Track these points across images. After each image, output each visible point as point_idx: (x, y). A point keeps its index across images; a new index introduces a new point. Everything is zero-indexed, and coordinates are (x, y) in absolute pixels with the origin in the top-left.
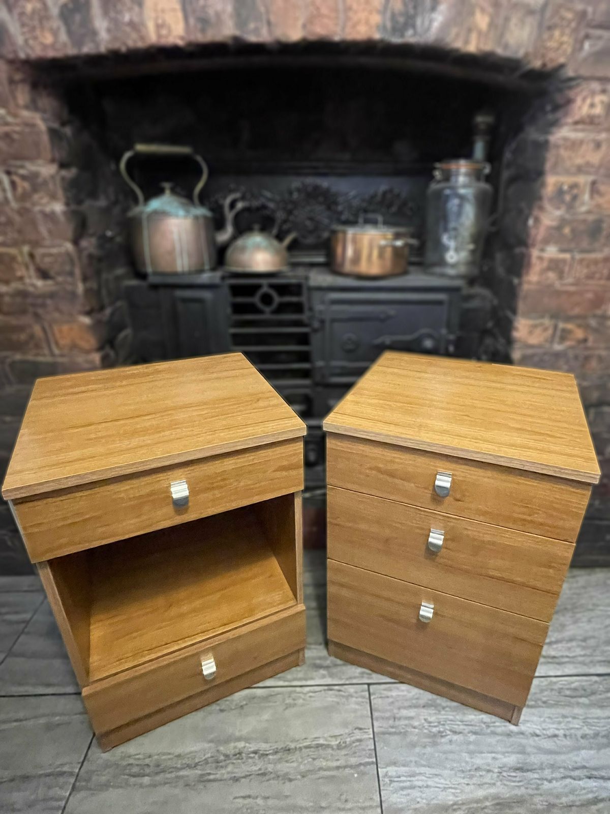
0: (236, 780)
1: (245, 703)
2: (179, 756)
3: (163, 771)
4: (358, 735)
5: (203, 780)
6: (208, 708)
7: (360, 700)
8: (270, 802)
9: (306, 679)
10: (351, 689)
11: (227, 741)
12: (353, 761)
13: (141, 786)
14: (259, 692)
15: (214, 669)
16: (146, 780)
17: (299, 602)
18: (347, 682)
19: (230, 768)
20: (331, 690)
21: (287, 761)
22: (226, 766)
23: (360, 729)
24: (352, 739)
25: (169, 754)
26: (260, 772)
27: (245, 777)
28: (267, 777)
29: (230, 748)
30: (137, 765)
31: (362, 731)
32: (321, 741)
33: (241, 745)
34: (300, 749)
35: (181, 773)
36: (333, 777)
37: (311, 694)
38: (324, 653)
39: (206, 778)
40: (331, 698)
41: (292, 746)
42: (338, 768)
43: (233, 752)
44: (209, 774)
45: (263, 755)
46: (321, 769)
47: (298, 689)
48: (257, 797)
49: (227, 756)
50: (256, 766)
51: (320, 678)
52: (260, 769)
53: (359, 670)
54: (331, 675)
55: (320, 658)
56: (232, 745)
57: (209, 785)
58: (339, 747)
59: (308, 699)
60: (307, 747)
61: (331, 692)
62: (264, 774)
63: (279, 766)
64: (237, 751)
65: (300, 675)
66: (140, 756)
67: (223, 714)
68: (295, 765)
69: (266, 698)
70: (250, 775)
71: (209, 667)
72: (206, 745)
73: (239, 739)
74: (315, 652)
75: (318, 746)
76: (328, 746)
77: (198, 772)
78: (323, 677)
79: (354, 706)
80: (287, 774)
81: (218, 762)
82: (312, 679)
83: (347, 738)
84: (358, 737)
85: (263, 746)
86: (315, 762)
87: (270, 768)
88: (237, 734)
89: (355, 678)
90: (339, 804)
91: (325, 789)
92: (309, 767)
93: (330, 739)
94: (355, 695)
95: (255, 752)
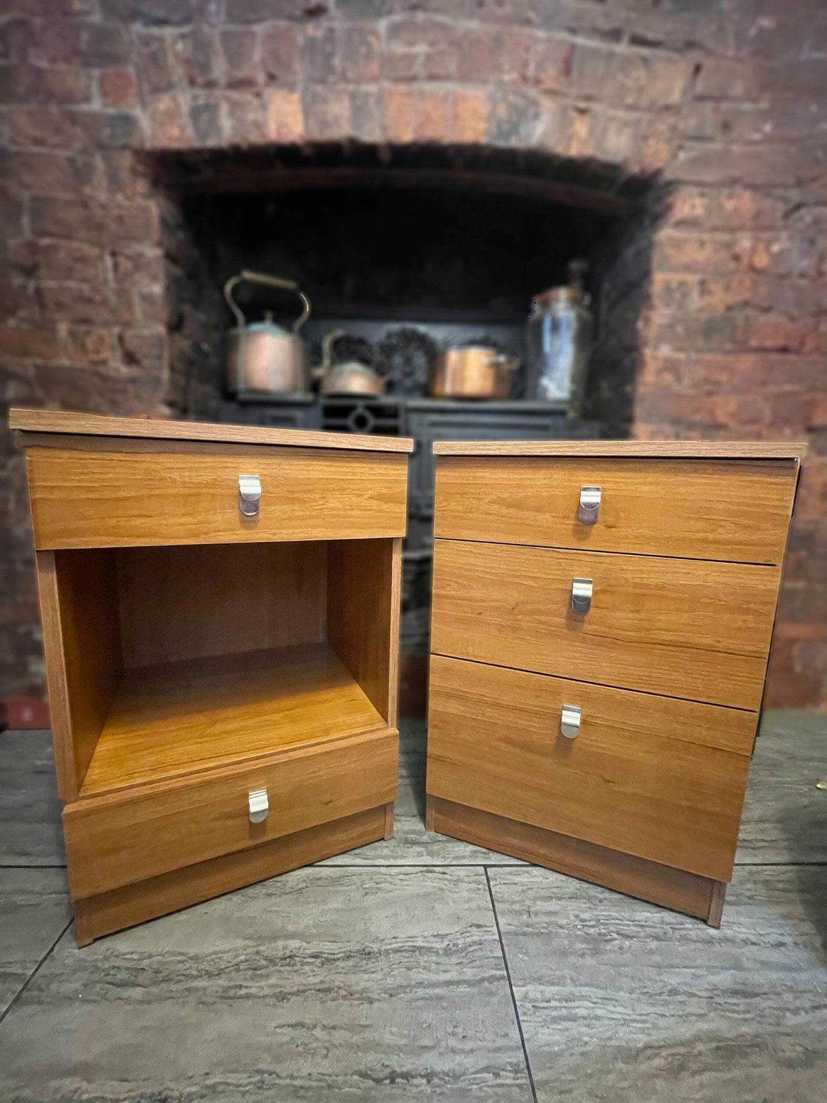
0: (282, 997)
1: (304, 885)
2: (195, 958)
3: (167, 980)
4: (476, 935)
5: (226, 996)
6: (251, 891)
7: (473, 886)
8: (338, 1036)
9: (395, 858)
10: (462, 872)
11: (274, 938)
12: (469, 973)
13: (128, 1001)
14: (325, 872)
15: (266, 806)
16: (137, 993)
17: (390, 723)
18: (454, 863)
19: (273, 980)
20: (431, 872)
21: (365, 971)
22: (268, 976)
23: (479, 926)
24: (468, 940)
25: (181, 954)
26: (321, 987)
27: (297, 993)
28: (333, 994)
29: (279, 948)
30: (127, 969)
31: (480, 929)
32: (420, 943)
33: (294, 944)
34: (387, 952)
35: (196, 984)
36: (440, 998)
37: (402, 877)
38: (420, 826)
39: (232, 993)
40: (431, 883)
41: (375, 947)
42: (448, 983)
43: (280, 954)
44: (240, 987)
45: (328, 960)
46: (420, 984)
47: (383, 870)
48: (315, 1027)
49: (271, 961)
50: (316, 976)
51: (414, 857)
52: (322, 982)
53: (471, 848)
54: (431, 854)
55: (414, 832)
56: (280, 943)
57: (237, 1004)
58: (447, 952)
59: (398, 882)
60: (397, 951)
61: (430, 875)
62: (327, 991)
63: (353, 978)
64: (288, 953)
65: (386, 852)
66: (135, 956)
67: (273, 900)
68: (379, 976)
69: (335, 881)
70: (304, 991)
71: (258, 802)
72: (240, 943)
73: (292, 936)
74: (406, 824)
75: (414, 949)
76: (429, 949)
77: (223, 982)
78: (420, 855)
79: (465, 894)
80: (364, 990)
81: (255, 969)
82: (402, 857)
83: (458, 939)
84: (476, 938)
85: (327, 947)
86: (411, 973)
87: (339, 980)
88: (291, 928)
89: (464, 857)
90: (452, 1042)
91: (428, 1016)
92: (399, 981)
93: (432, 939)
94: (466, 879)
95: (315, 956)
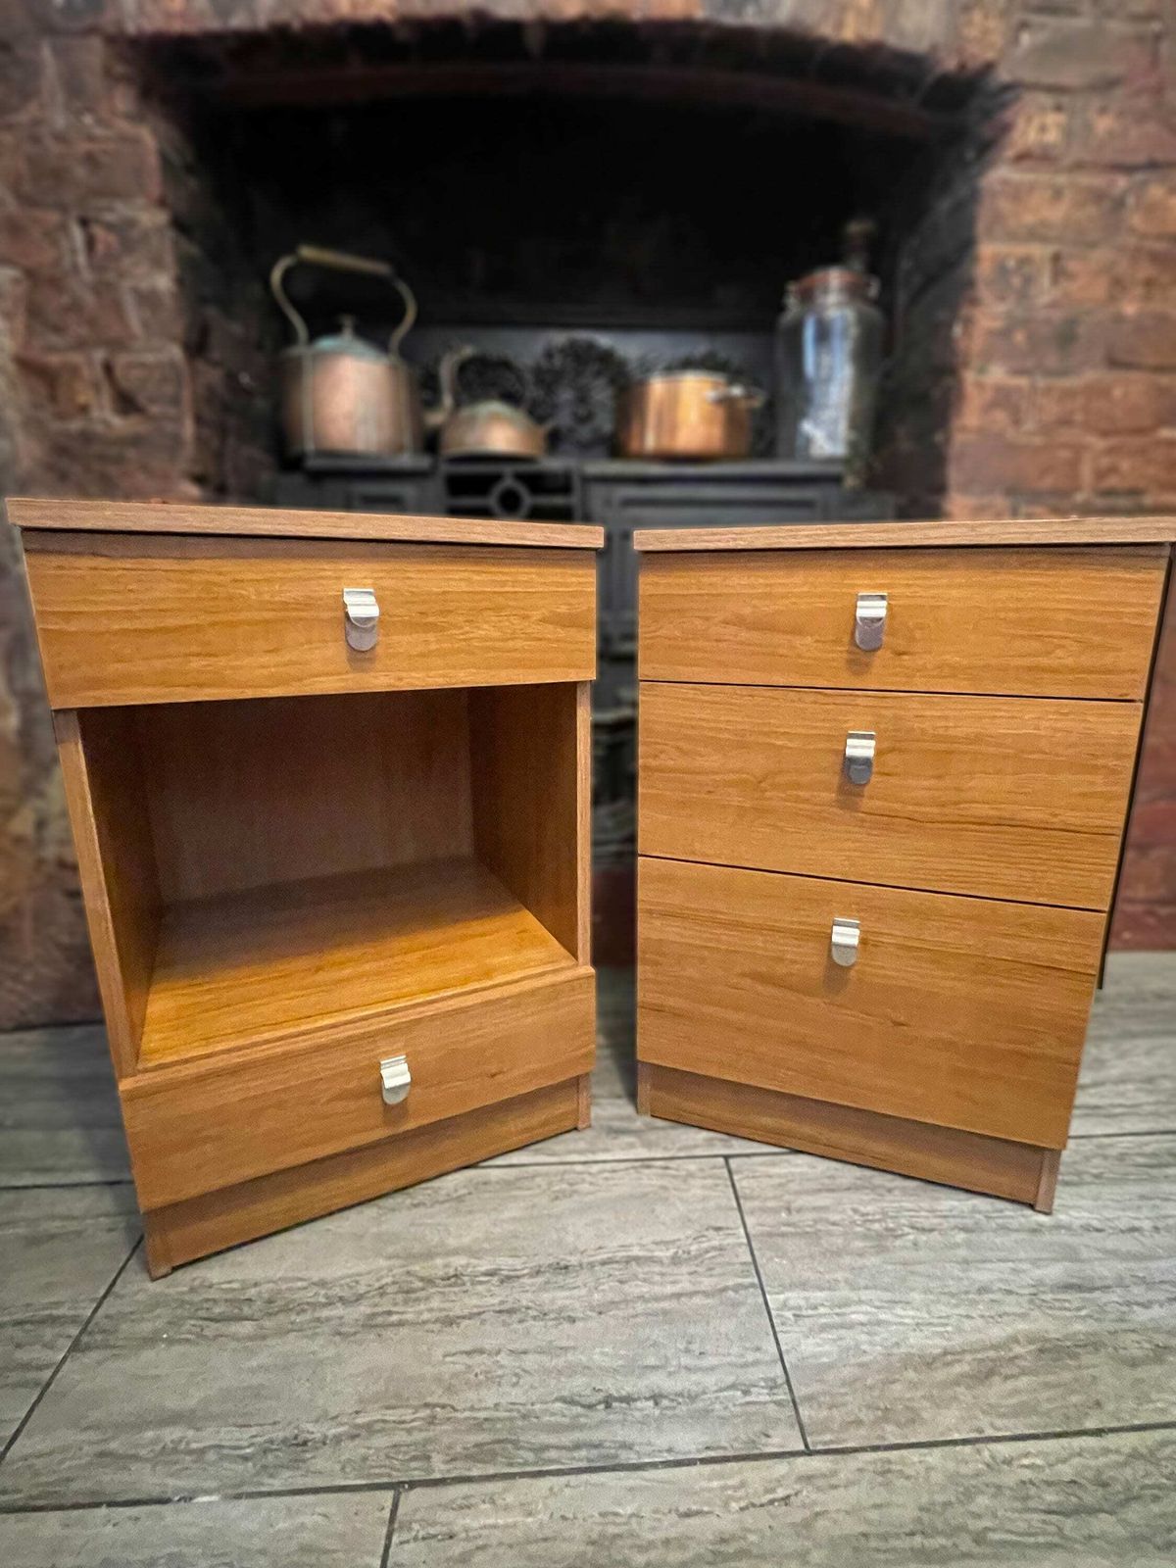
0: (450, 1322)
1: (465, 1191)
2: (322, 1284)
3: (285, 1310)
4: (715, 1239)
5: (369, 1324)
6: (389, 1202)
7: (709, 1182)
8: (530, 1362)
9: (593, 1152)
10: (692, 1166)
11: (429, 1255)
12: (707, 1283)
13: (234, 1338)
14: (494, 1174)
15: (406, 1080)
16: (245, 1328)
17: (580, 959)
18: (682, 1154)
19: (435, 1303)
20: (648, 1167)
21: (562, 1288)
22: (427, 1299)
23: (718, 1229)
24: (702, 1246)
25: (301, 1279)
26: (502, 1307)
27: (471, 1316)
28: (519, 1316)
29: (438, 1266)
30: (227, 1301)
31: (721, 1233)
32: (636, 1252)
33: (459, 1261)
34: (592, 1265)
35: (325, 1313)
36: (665, 1312)
37: (606, 1175)
38: (629, 1110)
39: (380, 1320)
40: (650, 1179)
41: (573, 1260)
42: (678, 1296)
43: (441, 1273)
44: (390, 1313)
45: (509, 1278)
46: (641, 1298)
47: (579, 1168)
48: (498, 1352)
49: (429, 1281)
50: (494, 1296)
51: (621, 1150)
52: (502, 1303)
53: (704, 1134)
54: (649, 1145)
55: (621, 1118)
56: (439, 1261)
57: (389, 1333)
58: (675, 1261)
59: (601, 1182)
60: (604, 1263)
61: (647, 1171)
62: (511, 1311)
63: (546, 1296)
64: (452, 1272)
65: (582, 1145)
66: (235, 1285)
67: (422, 1210)
68: (584, 1291)
69: (508, 1184)
70: (479, 1314)
72: (382, 1263)
73: (456, 1252)
74: (609, 1107)
75: (628, 1260)
76: (651, 1259)
77: (364, 1309)
78: (631, 1146)
79: (699, 1192)
80: (561, 1310)
81: (408, 1292)
82: (606, 1150)
83: (691, 1245)
84: (715, 1243)
85: (505, 1263)
86: (626, 1287)
87: (525, 1300)
88: (452, 1242)
89: (696, 1147)
90: (685, 1360)
91: (656, 1334)
92: (610, 1296)
93: (653, 1247)
94: (700, 1174)
95: (491, 1274)
